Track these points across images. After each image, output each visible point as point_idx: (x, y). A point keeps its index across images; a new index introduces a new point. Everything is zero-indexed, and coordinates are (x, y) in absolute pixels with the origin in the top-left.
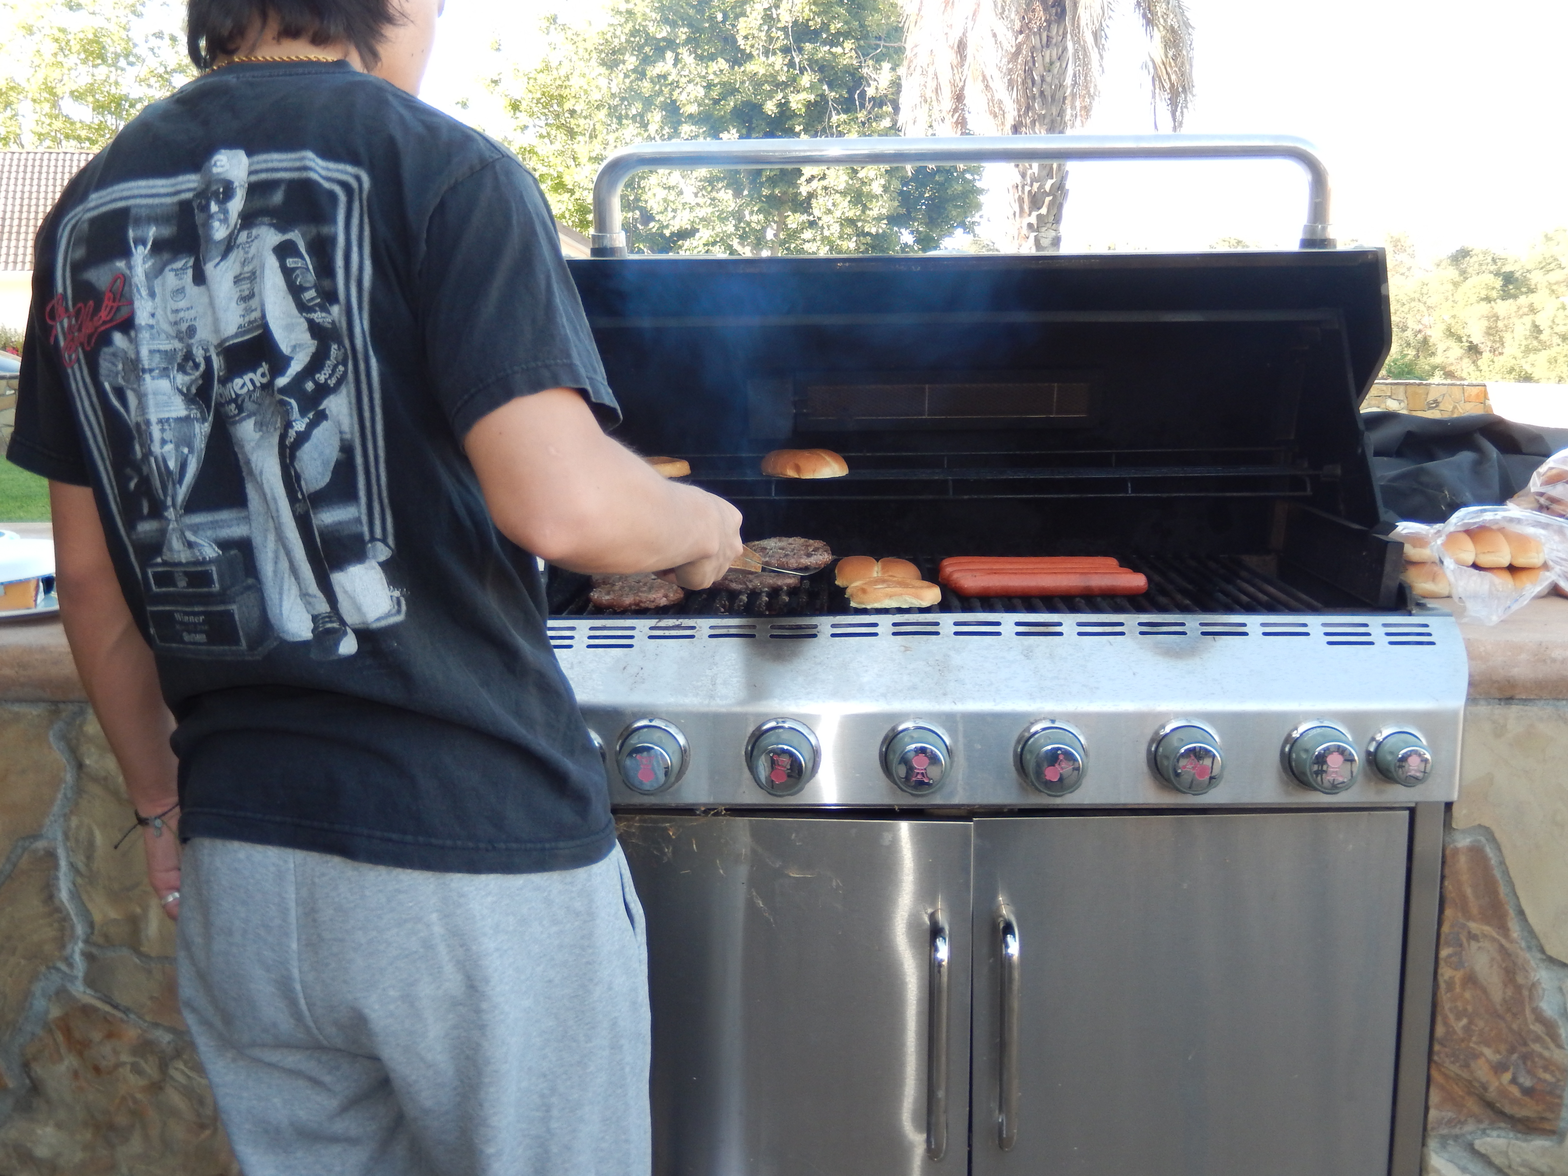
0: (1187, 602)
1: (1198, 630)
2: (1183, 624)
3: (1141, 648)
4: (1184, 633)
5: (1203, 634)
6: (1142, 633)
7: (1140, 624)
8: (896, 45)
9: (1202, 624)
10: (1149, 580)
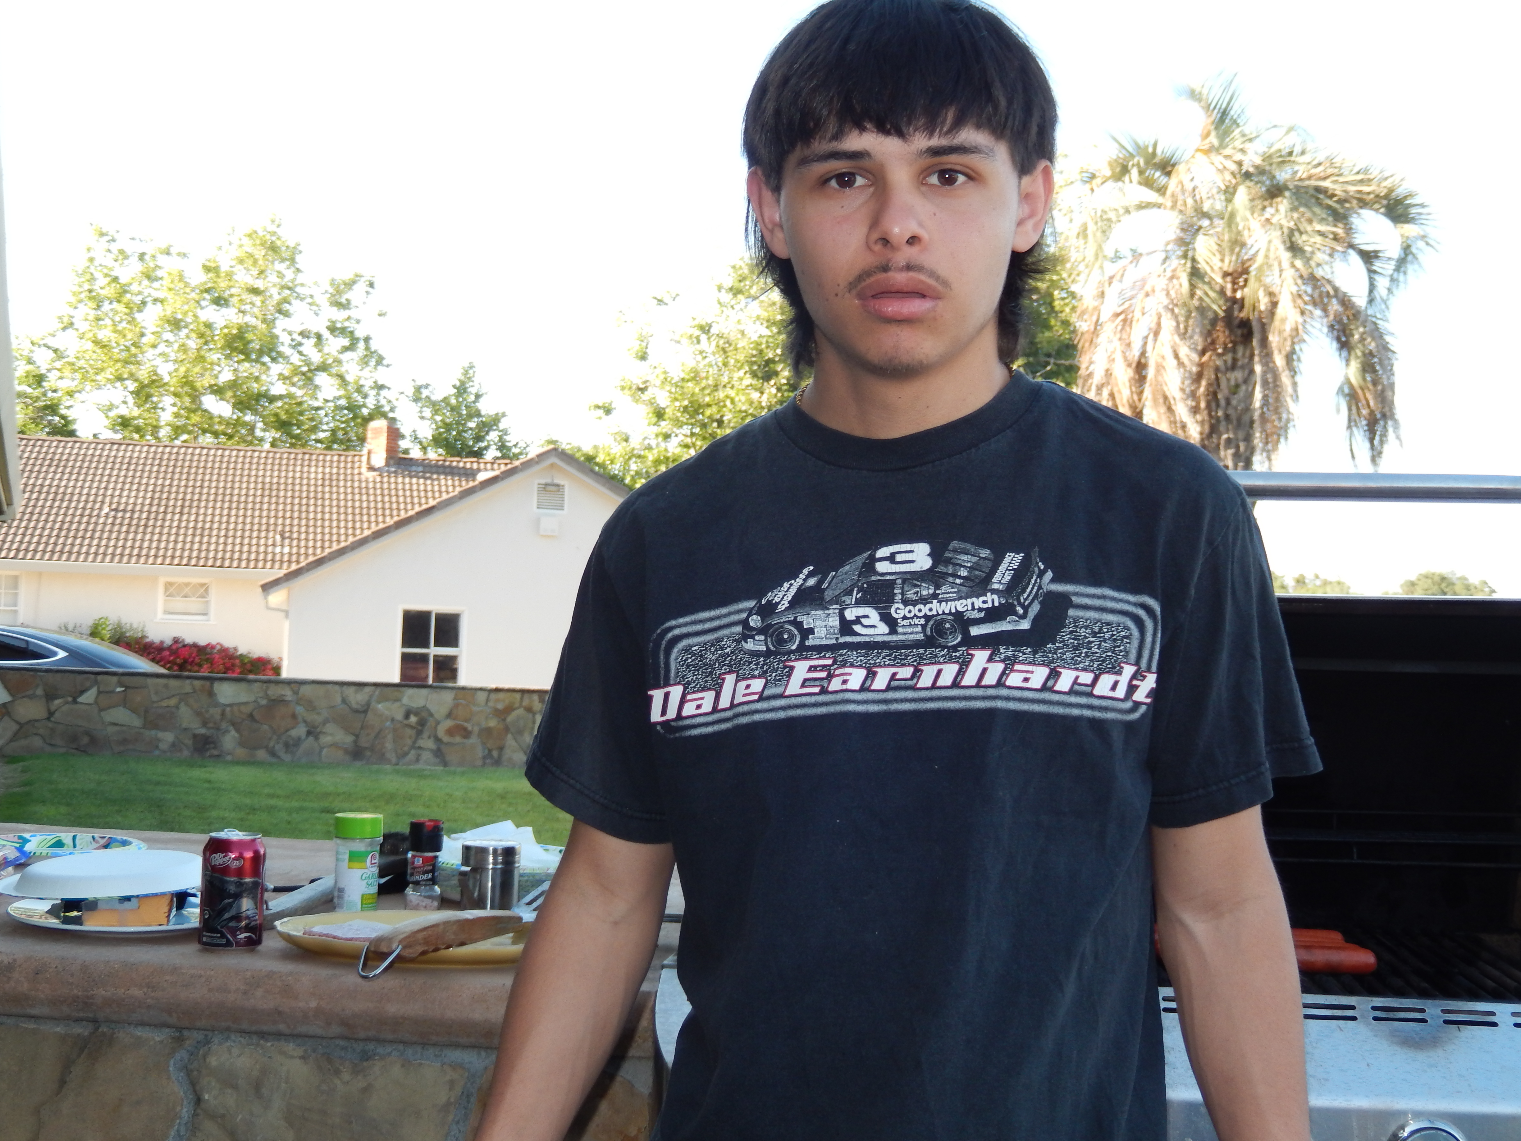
0: (1425, 985)
1: (1441, 1017)
2: (1422, 1011)
3: (1376, 1036)
4: (1424, 1021)
5: (1446, 1022)
6: (1376, 1019)
7: (1374, 1008)
8: (1067, 363)
9: (1443, 1011)
10: (1378, 957)
